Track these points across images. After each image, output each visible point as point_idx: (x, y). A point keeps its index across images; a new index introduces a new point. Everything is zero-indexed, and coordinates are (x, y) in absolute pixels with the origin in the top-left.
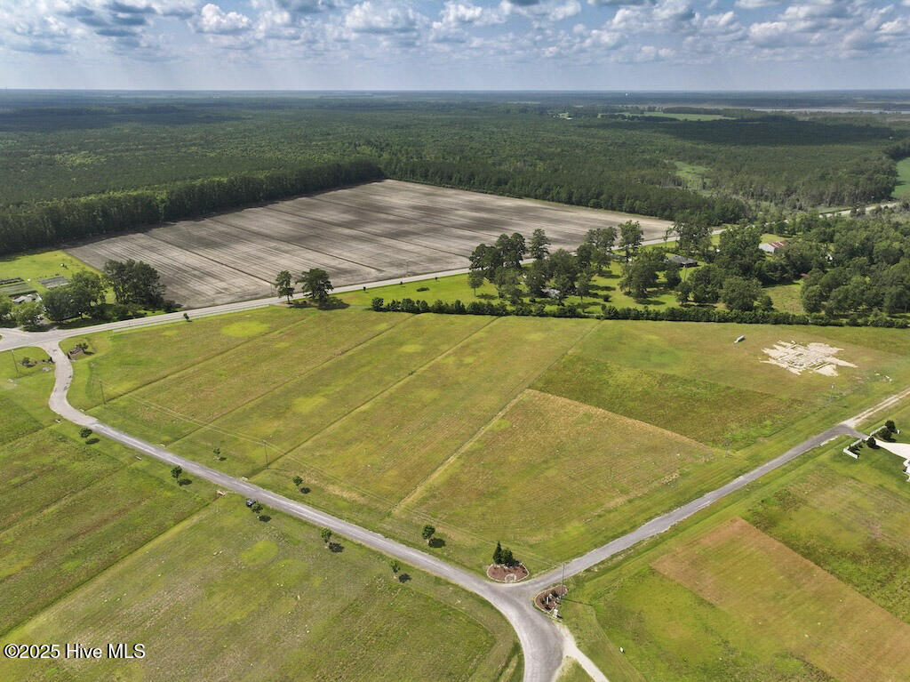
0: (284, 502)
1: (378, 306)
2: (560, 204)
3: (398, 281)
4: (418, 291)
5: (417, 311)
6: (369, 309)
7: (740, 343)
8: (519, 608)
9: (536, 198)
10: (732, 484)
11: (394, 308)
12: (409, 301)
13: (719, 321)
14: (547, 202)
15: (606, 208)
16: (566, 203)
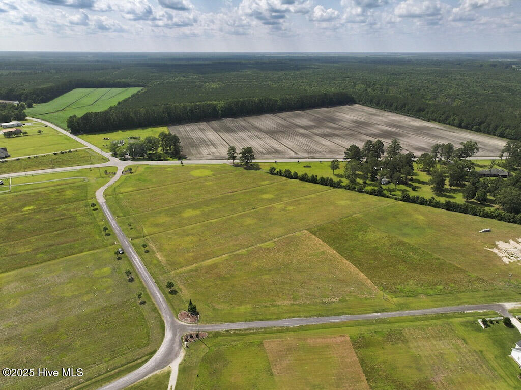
0: (133, 254)
1: (272, 172)
2: (454, 127)
3: (296, 160)
4: (304, 167)
5: (291, 178)
6: (268, 173)
7: (483, 233)
8: (174, 335)
9: (439, 121)
10: (367, 315)
11: (280, 174)
12: (288, 171)
13: (483, 216)
14: (445, 125)
15: (484, 133)
16: (457, 127)
